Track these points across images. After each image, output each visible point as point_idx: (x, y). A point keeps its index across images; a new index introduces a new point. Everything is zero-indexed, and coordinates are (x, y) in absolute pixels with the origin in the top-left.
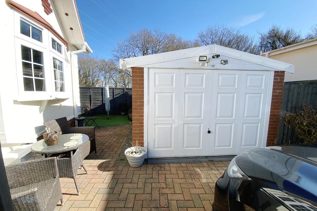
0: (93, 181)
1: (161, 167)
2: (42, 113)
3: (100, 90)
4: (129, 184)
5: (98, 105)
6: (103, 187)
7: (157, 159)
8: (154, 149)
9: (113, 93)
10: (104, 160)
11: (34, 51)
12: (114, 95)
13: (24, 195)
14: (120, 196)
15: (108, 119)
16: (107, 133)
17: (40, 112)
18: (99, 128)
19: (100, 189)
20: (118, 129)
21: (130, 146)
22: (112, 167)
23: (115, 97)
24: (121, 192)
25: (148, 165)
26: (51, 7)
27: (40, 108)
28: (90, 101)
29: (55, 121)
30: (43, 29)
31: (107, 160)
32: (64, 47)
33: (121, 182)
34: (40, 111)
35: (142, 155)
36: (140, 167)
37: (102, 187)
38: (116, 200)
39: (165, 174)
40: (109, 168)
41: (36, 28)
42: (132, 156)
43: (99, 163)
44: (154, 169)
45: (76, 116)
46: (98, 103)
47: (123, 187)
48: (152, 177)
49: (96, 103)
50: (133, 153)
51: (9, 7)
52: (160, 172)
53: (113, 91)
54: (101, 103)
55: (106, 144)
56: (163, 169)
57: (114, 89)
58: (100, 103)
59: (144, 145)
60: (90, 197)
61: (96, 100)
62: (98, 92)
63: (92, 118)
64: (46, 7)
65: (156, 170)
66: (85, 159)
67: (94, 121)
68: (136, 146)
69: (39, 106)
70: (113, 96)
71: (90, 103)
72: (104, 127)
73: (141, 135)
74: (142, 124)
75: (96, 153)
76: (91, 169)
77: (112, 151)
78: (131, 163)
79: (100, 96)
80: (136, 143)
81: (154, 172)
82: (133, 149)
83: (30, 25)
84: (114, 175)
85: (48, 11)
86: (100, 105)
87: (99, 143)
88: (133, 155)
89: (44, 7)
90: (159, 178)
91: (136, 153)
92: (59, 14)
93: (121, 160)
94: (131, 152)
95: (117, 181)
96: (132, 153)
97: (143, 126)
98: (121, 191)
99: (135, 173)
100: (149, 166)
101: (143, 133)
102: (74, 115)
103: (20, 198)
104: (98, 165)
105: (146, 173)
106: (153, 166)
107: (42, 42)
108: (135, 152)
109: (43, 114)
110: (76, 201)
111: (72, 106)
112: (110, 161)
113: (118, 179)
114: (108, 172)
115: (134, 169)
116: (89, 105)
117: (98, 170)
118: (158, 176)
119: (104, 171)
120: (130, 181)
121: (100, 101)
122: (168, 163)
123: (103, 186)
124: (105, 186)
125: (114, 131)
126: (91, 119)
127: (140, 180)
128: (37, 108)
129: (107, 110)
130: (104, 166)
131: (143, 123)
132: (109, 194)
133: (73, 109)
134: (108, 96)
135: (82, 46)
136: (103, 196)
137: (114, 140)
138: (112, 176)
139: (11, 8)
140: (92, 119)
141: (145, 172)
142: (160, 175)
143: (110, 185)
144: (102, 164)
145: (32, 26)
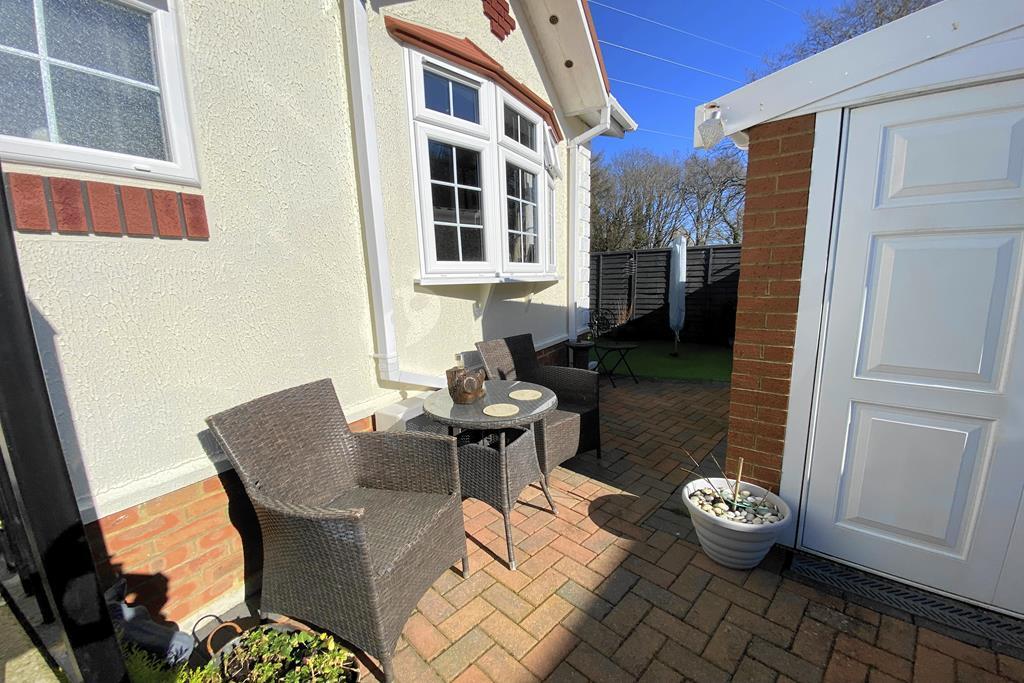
0: (561, 543)
1: (857, 620)
2: (481, 318)
3: (661, 259)
4: (674, 619)
5: (651, 307)
6: (582, 583)
7: (848, 571)
8: (837, 520)
9: (706, 266)
10: (618, 492)
11: (460, 150)
12: (710, 272)
13: (333, 517)
14: (623, 647)
15: (675, 355)
16: (658, 401)
17: (476, 317)
18: (637, 382)
19: (571, 582)
20: (697, 397)
21: (708, 472)
22: (635, 524)
23: (710, 280)
24: (630, 633)
25: (786, 580)
26: (511, 14)
27: (477, 304)
28: (630, 295)
29: (503, 342)
30: (478, 83)
31: (625, 493)
32: (542, 128)
33: (644, 596)
34: (475, 315)
35: (761, 526)
36: (744, 574)
37: (579, 580)
38: (604, 651)
39: (871, 666)
40: (624, 523)
41: (467, 87)
42: (712, 514)
43: (600, 494)
44: (814, 614)
45: (573, 337)
46: (651, 302)
47: (644, 616)
48: (790, 648)
49: (646, 301)
50: (720, 505)
51: (396, 40)
52: (842, 642)
53: (707, 259)
54: (662, 301)
55: (641, 439)
56: (869, 636)
57: (712, 251)
58: (656, 303)
59: (784, 487)
60: (536, 593)
61: (647, 291)
62: (653, 264)
63: (620, 347)
64: (496, 16)
65: (825, 624)
66: (562, 465)
67: (623, 356)
68: (735, 478)
69: (474, 302)
70: (705, 277)
71: (629, 300)
72: (652, 380)
73: (769, 439)
74: (777, 390)
75: (599, 456)
76: (571, 503)
77: (652, 468)
78: (704, 540)
79: (659, 280)
80: (738, 464)
81: (807, 628)
82: (720, 485)
83: (448, 80)
84: (630, 555)
85: (501, 28)
86: (656, 307)
87: (619, 427)
88: (719, 511)
89: (490, 18)
90: (825, 669)
91: (731, 509)
92: (534, 27)
93: (672, 511)
94: (712, 498)
95: (632, 582)
96: (715, 501)
97: (784, 402)
98: (634, 629)
99: (713, 586)
100: (789, 584)
101: (781, 434)
102: (568, 332)
103: (326, 520)
104: (593, 499)
105: (766, 612)
106: (813, 594)
107: (478, 123)
108: (727, 503)
109: (483, 321)
110: (498, 584)
111: (563, 307)
112: (634, 500)
113: (641, 577)
114: (615, 537)
115: (715, 570)
116: (625, 307)
117: (587, 514)
118: (826, 655)
119: (603, 526)
120: (681, 608)
121: (656, 296)
122: (908, 618)
123: (581, 579)
124: (589, 580)
125: (683, 401)
126: (614, 350)
127: (726, 627)
128: (468, 305)
129: (675, 324)
130: (609, 508)
131: (786, 387)
132: (589, 615)
133: (565, 315)
134: (683, 278)
135: (600, 111)
136: (571, 612)
137: (674, 430)
138: (622, 555)
139: (403, 43)
140: (619, 349)
141: (760, 603)
142: (836, 656)
143: (603, 586)
144: (607, 499)
145: (453, 82)
